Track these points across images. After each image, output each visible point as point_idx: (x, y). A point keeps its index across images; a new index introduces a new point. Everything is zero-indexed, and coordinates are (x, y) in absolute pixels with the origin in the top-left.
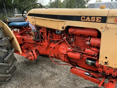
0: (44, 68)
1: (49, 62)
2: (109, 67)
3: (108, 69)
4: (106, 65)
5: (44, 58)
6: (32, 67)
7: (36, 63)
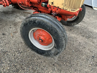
0: (18, 16)
1: (23, 13)
2: (54, 6)
3: (54, 8)
4: (52, 5)
5: (19, 10)
6: (8, 15)
7: (12, 13)
